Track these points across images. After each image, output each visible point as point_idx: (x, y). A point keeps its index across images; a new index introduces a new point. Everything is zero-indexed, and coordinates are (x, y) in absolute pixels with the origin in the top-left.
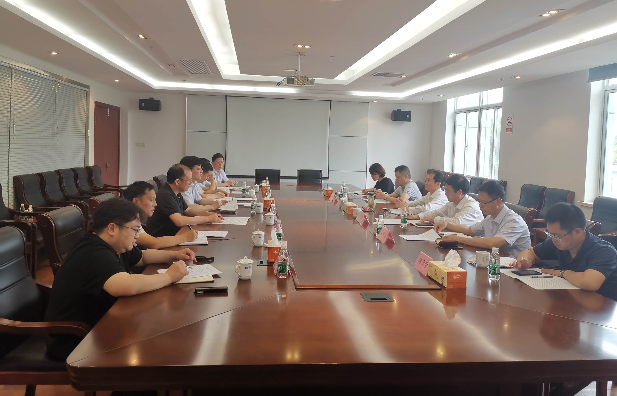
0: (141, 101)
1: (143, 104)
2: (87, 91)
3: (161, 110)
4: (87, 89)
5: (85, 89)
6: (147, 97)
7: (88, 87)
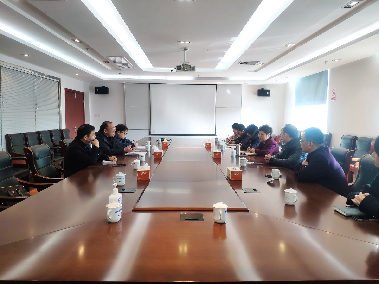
0: (97, 88)
1: (98, 90)
2: (59, 82)
3: (109, 93)
4: (59, 81)
5: (57, 80)
6: (100, 85)
7: (59, 79)
